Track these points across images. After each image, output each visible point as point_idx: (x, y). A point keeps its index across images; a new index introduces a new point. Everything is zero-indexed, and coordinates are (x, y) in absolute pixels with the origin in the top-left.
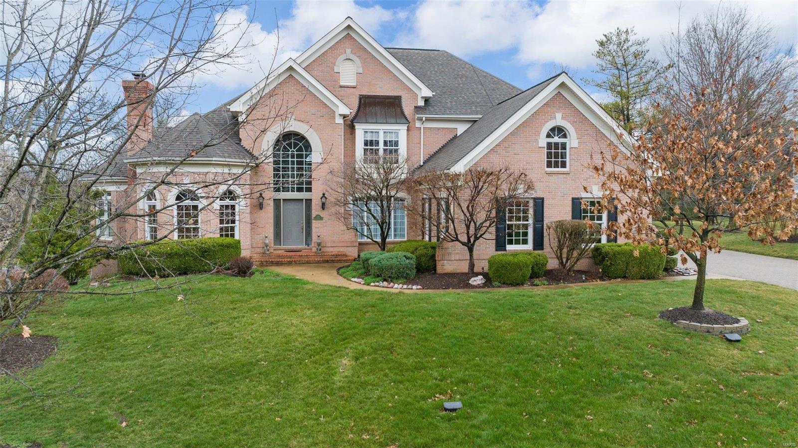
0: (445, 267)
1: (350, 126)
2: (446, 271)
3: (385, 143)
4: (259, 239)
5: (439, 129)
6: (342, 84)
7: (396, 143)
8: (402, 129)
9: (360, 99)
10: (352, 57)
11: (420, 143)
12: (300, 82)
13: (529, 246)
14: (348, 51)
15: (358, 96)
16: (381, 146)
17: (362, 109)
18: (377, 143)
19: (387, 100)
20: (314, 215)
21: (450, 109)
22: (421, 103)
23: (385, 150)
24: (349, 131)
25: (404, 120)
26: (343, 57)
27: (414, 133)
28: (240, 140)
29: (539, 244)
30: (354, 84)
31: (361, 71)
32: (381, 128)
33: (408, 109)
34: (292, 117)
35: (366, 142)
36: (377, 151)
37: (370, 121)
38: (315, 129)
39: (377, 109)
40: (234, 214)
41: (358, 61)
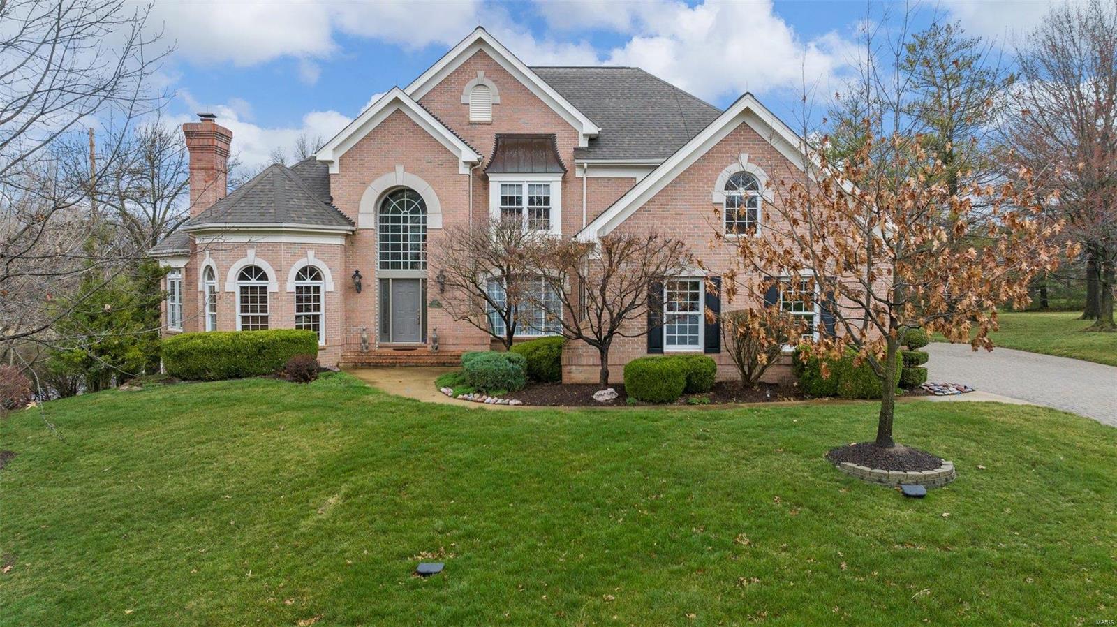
0: (573, 375)
1: (481, 176)
2: (574, 381)
3: (531, 201)
4: (355, 332)
5: (609, 179)
6: (471, 119)
7: (547, 201)
8: (555, 181)
9: (497, 140)
10: (486, 81)
11: (582, 200)
12: (410, 120)
13: (699, 348)
14: (481, 73)
15: (494, 136)
16: (525, 205)
17: (498, 153)
18: (520, 200)
19: (535, 141)
20: (430, 300)
21: (625, 150)
22: (583, 143)
23: (531, 211)
24: (481, 184)
25: (558, 168)
26: (474, 82)
27: (572, 185)
28: (332, 199)
29: (713, 344)
30: (489, 119)
31: (498, 100)
32: (525, 179)
33: (565, 153)
34: (400, 169)
35: (504, 200)
36: (520, 211)
37: (509, 170)
38: (431, 183)
39: (520, 152)
40: (317, 299)
41: (493, 87)
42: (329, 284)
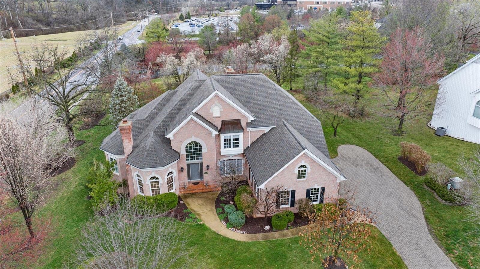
3: (234, 140)
4: (182, 182)
5: (258, 130)
6: (214, 116)
7: (238, 139)
8: (241, 134)
9: (222, 122)
10: (218, 104)
11: (249, 137)
13: (289, 206)
14: (216, 102)
15: (221, 121)
16: (232, 141)
17: (223, 126)
18: (230, 140)
19: (234, 122)
20: (204, 172)
22: (249, 121)
23: (233, 143)
24: (218, 137)
25: (242, 130)
26: (214, 105)
27: (246, 133)
28: (172, 147)
29: (292, 205)
30: (219, 116)
32: (232, 134)
33: (243, 124)
34: (193, 137)
35: (225, 140)
36: (230, 143)
37: (227, 132)
38: (203, 140)
39: (230, 126)
40: (172, 179)
41: (220, 105)
42: (175, 174)
